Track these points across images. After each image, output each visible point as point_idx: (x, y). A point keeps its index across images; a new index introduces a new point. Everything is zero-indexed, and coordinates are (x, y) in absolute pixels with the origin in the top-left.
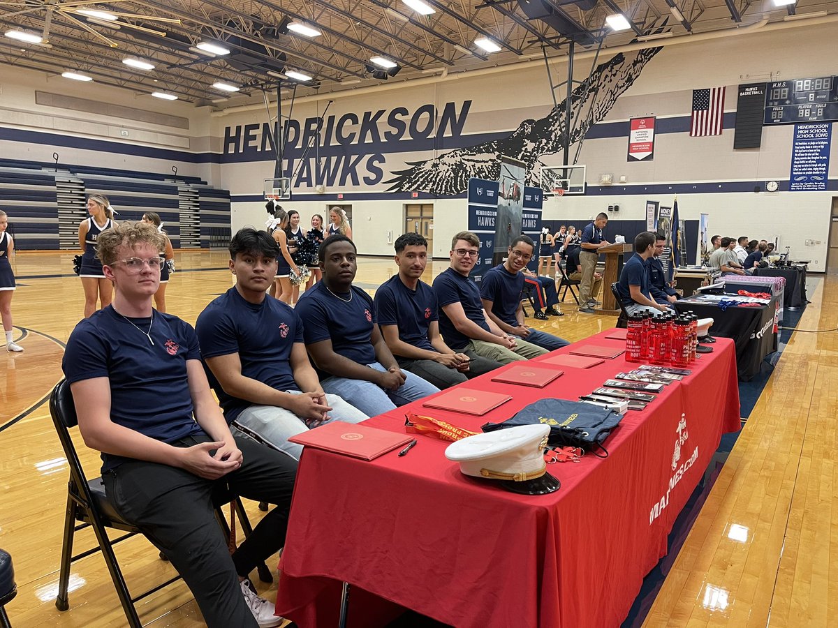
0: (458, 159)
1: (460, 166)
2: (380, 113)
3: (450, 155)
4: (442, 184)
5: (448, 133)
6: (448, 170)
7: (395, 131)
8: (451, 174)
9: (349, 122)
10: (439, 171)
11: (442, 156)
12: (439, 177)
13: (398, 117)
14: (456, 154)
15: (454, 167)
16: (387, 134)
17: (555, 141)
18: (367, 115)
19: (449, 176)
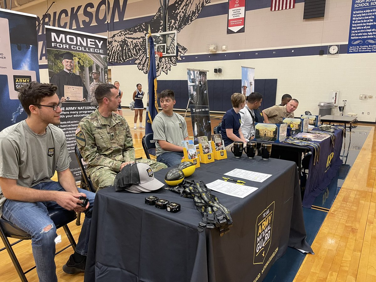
0: (123, 37)
1: (124, 43)
2: (79, 7)
3: (118, 35)
4: (115, 55)
5: (116, 20)
6: (118, 45)
7: (87, 20)
8: (119, 48)
9: (63, 15)
10: (113, 46)
11: (114, 36)
12: (113, 51)
13: (89, 9)
14: (122, 34)
15: (121, 43)
16: (84, 22)
17: (179, 21)
18: (73, 9)
19: (119, 50)
